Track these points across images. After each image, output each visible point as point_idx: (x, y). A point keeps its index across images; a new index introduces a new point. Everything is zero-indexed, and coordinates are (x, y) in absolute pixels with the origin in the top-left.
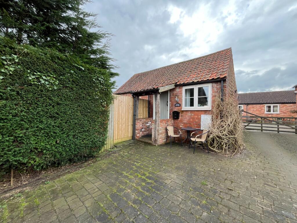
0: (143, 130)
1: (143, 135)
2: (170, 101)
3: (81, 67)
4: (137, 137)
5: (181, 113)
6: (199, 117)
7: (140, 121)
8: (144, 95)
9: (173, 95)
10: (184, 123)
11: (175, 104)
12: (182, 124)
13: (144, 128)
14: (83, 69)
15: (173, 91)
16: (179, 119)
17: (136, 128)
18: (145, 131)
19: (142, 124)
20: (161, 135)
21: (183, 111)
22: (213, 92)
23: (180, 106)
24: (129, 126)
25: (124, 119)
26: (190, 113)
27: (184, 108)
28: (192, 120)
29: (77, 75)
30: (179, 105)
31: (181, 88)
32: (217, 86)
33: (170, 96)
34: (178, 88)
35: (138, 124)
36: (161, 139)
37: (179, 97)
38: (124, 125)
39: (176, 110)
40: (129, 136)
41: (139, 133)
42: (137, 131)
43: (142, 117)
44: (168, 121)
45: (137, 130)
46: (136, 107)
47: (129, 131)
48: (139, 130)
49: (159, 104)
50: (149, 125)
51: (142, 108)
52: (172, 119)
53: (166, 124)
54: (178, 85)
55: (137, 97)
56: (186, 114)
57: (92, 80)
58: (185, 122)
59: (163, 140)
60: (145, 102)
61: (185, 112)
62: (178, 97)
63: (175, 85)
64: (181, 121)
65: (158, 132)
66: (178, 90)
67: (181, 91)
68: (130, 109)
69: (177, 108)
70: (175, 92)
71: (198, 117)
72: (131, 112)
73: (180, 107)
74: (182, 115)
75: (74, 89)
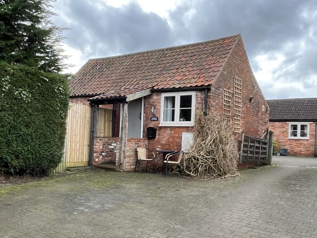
0: (103, 154)
1: (103, 161)
2: (144, 113)
3: (46, 79)
4: (95, 162)
5: (159, 131)
6: (181, 135)
7: (100, 140)
8: (107, 104)
9: (149, 105)
10: (162, 145)
11: (151, 118)
12: (159, 146)
13: (106, 152)
14: (47, 80)
15: (149, 98)
16: (156, 139)
17: (95, 150)
18: (107, 157)
19: (103, 145)
20: (129, 159)
21: (161, 128)
22: (197, 103)
23: (157, 120)
24: (85, 146)
25: (78, 136)
26: (170, 130)
27: (162, 123)
28: (171, 140)
29: (43, 87)
30: (155, 119)
31: (159, 95)
32: (201, 95)
33: (144, 105)
34: (155, 94)
35: (97, 144)
36: (128, 164)
37: (157, 107)
38: (78, 145)
39: (151, 126)
40: (84, 161)
41: (98, 157)
42: (95, 155)
43: (102, 135)
44: (139, 140)
45: (96, 152)
46: (95, 121)
47: (85, 153)
48: (98, 152)
49: (126, 117)
50: (112, 147)
51: (103, 122)
52: (146, 139)
53: (137, 145)
54: (155, 91)
55: (96, 106)
56: (165, 132)
57: (55, 91)
58: (163, 142)
59: (132, 166)
60: (107, 113)
61: (163, 129)
62: (154, 107)
63: (151, 90)
64: (158, 141)
65: (124, 153)
66: (155, 97)
67: (159, 99)
68: (86, 123)
69: (153, 123)
70: (151, 100)
71: (179, 135)
72: (88, 127)
73: (158, 122)
74: (160, 132)
75: (41, 101)
